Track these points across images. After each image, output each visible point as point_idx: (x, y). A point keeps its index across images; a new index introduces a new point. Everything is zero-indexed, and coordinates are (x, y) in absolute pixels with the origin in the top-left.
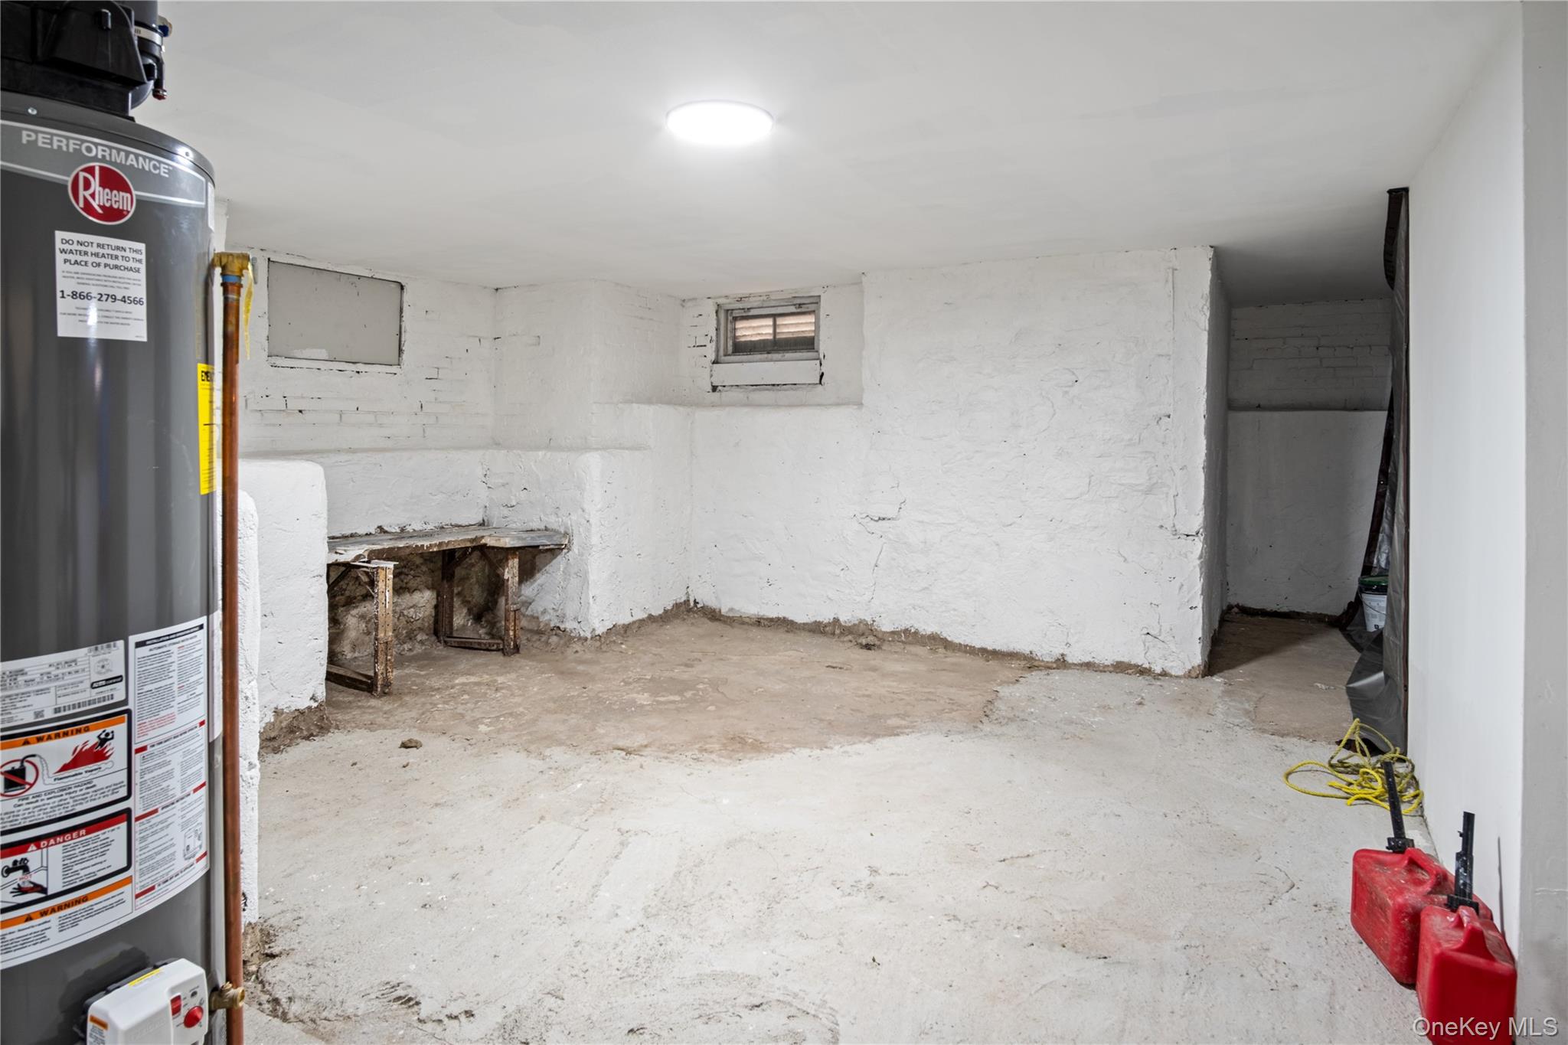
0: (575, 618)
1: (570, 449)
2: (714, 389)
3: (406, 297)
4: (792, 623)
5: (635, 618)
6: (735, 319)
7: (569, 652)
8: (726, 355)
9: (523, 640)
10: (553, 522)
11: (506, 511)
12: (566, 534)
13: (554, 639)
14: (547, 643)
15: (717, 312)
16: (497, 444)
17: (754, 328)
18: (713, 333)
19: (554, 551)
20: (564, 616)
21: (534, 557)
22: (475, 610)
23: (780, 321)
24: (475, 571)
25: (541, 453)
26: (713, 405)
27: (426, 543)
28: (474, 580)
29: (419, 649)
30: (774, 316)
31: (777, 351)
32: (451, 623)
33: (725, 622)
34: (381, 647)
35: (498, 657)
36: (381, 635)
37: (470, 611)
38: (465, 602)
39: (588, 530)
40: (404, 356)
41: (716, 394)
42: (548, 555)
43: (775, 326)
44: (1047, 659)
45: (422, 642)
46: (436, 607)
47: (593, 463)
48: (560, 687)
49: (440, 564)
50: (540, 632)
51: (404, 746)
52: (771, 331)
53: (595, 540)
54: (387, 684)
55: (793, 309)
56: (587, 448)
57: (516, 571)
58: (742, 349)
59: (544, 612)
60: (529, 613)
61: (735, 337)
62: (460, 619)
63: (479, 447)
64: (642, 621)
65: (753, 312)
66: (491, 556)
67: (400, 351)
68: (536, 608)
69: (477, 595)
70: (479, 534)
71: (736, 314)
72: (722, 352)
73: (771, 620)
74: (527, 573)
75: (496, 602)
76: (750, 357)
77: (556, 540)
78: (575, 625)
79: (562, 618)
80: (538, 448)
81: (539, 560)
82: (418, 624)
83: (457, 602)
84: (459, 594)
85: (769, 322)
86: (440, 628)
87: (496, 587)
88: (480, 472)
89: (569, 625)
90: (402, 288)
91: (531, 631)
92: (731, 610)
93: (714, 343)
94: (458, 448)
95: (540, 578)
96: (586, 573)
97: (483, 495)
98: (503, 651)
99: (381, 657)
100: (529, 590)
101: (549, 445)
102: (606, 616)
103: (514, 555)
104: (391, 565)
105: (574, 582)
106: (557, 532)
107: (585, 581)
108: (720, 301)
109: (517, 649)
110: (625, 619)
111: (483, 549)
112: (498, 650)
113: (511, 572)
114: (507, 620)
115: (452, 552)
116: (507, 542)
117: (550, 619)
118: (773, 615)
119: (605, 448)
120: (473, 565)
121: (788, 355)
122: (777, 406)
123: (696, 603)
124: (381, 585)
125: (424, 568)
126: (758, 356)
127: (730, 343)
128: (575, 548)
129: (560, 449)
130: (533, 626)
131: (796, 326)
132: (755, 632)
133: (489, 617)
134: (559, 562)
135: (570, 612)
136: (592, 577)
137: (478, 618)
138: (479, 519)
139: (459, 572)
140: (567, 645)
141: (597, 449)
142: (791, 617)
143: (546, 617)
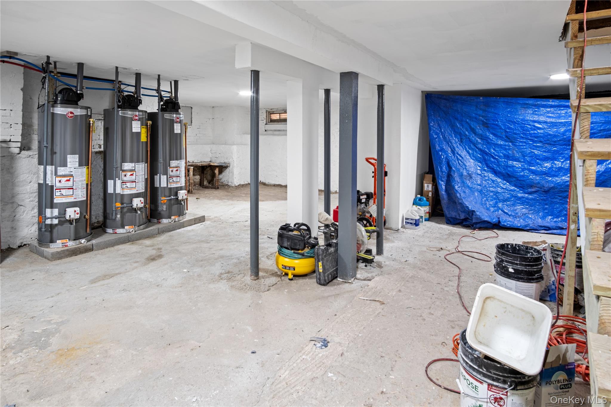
0: (231, 182)
1: (230, 145)
2: (266, 131)
3: (193, 110)
4: (282, 185)
5: (245, 183)
6: (271, 114)
7: (229, 189)
8: (269, 122)
9: (219, 187)
10: (226, 161)
11: (215, 159)
12: (229, 163)
13: (226, 187)
14: (225, 188)
15: (266, 112)
16: (213, 144)
17: (275, 116)
18: (265, 117)
19: (226, 167)
20: (229, 182)
21: (222, 169)
22: (209, 181)
23: (281, 115)
24: (208, 172)
25: (223, 146)
26: (265, 135)
27: (199, 164)
28: (208, 174)
29: (197, 188)
30: (280, 113)
31: (280, 122)
32: (203, 183)
33: (267, 186)
34: (191, 184)
35: (214, 189)
36: (191, 181)
37: (208, 181)
38: (207, 179)
39: (234, 162)
40: (193, 123)
41: (266, 132)
42: (225, 168)
43: (280, 116)
44: (333, 192)
45: (197, 187)
46: (200, 180)
47: (235, 148)
48: (226, 193)
49: (201, 170)
50: (223, 186)
51: (197, 199)
52: (279, 117)
53: (235, 165)
54: (192, 191)
55: (284, 112)
56: (234, 144)
57: (218, 171)
58: (272, 121)
59: (224, 181)
60: (221, 181)
61: (271, 118)
62: (205, 183)
63: (209, 144)
64: (247, 184)
65: (274, 112)
66: (212, 168)
67: (192, 122)
68: (222, 180)
69: (209, 178)
70: (210, 163)
71: (271, 112)
72: (267, 122)
73: (277, 185)
74: (220, 172)
75: (213, 179)
76: (274, 123)
77: (227, 165)
78: (231, 184)
79: (228, 182)
80: (223, 144)
81: (223, 169)
82: (196, 183)
83: (205, 179)
84: (205, 177)
85: (279, 115)
86: (201, 184)
87: (213, 175)
88: (210, 150)
89: (230, 184)
90: (192, 108)
91: (221, 185)
92: (268, 183)
93: (265, 120)
94: (205, 144)
95: (223, 174)
96: (233, 172)
97: (210, 155)
98: (215, 188)
99: (191, 186)
100: (221, 176)
101: (225, 144)
102: (238, 182)
103: (217, 168)
104: (192, 167)
105: (231, 174)
106: (227, 163)
107: (233, 174)
108: (267, 110)
109: (218, 188)
110: (243, 183)
111: (210, 166)
112: (214, 188)
113: (217, 171)
114: (216, 181)
115: (204, 166)
116: (216, 164)
117: (226, 183)
118: (278, 184)
119: (238, 145)
120: (208, 171)
121: (283, 123)
122: (279, 135)
123: (260, 181)
124: (190, 171)
125: (198, 171)
126: (276, 123)
127: (270, 119)
128: (231, 167)
129: (228, 145)
130: (222, 184)
131: (283, 116)
132: (273, 187)
133: (212, 182)
134: (228, 170)
135: (230, 181)
136: (235, 173)
137: (209, 183)
138: (210, 161)
139: (205, 172)
140: (229, 188)
141: (236, 145)
142: (281, 184)
143: (225, 182)
